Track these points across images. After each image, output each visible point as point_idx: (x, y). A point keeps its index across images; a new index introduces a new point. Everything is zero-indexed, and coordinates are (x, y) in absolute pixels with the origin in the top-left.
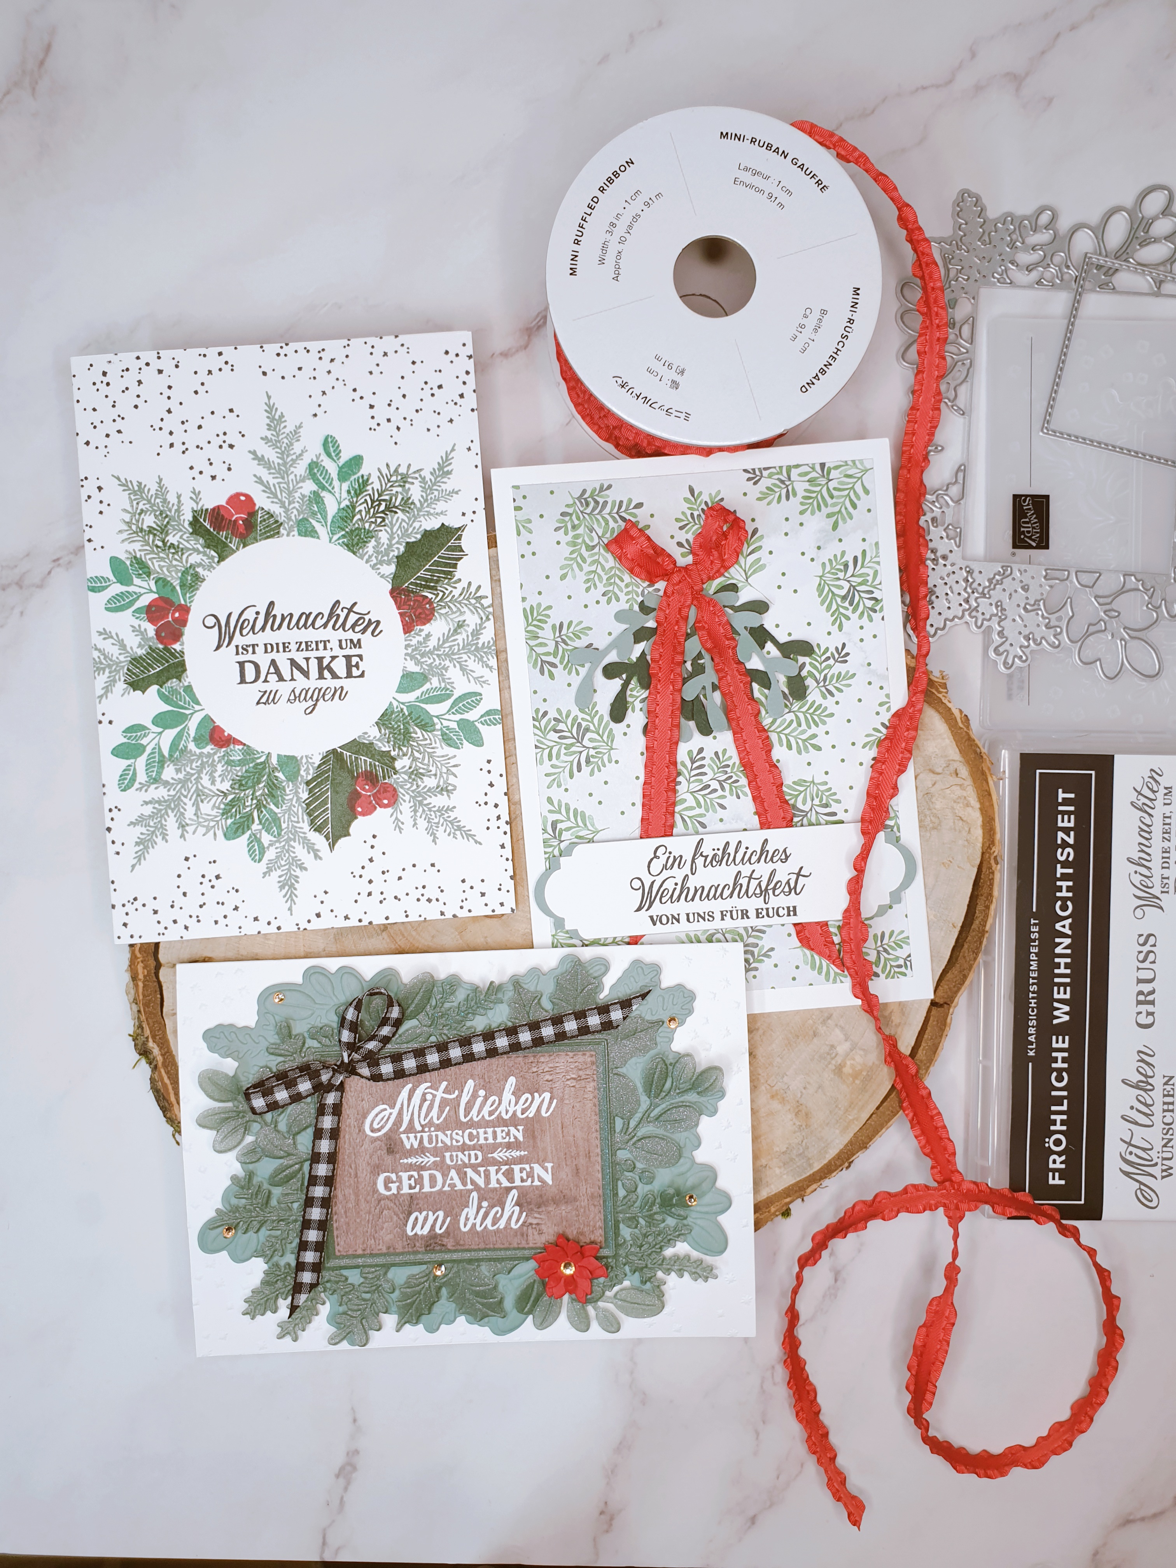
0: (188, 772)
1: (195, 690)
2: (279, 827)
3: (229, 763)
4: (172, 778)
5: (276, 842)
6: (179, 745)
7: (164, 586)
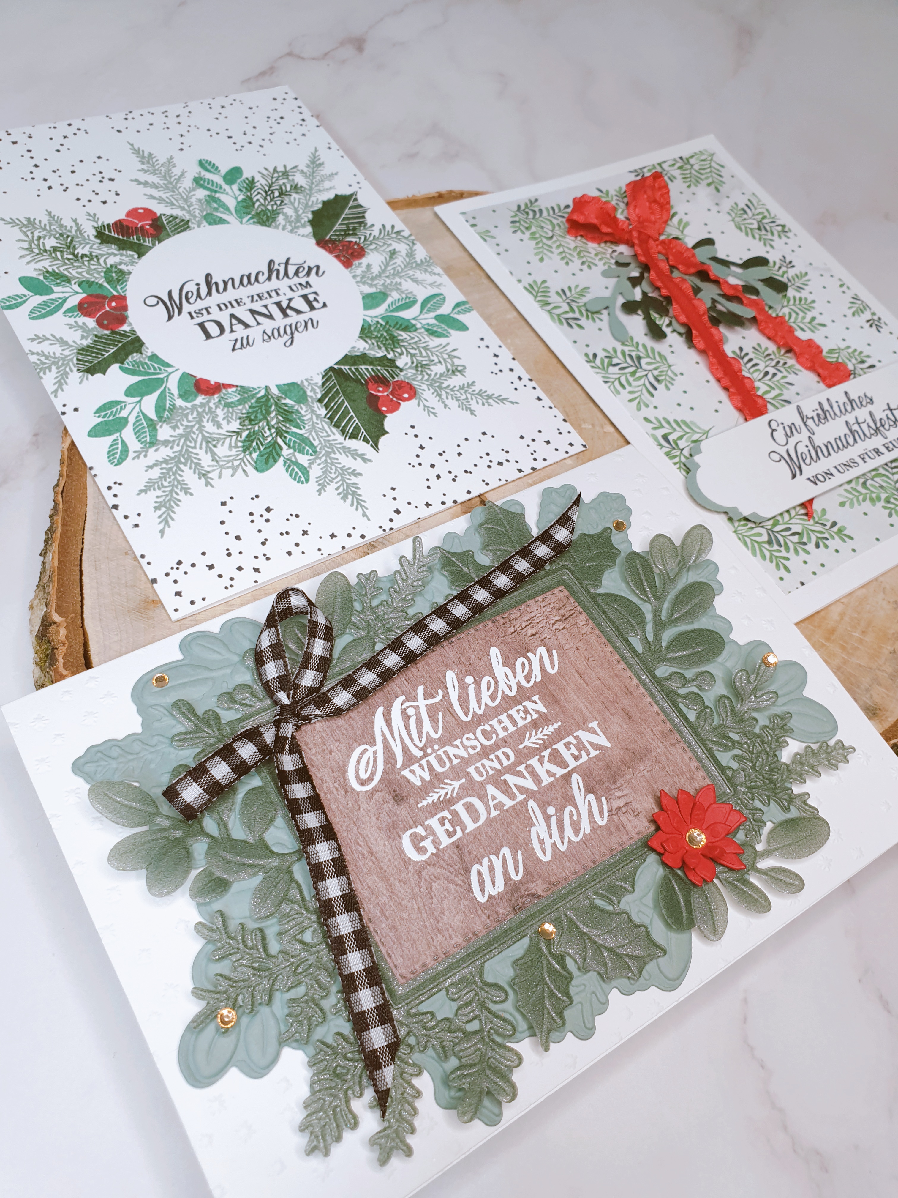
0: (187, 426)
1: (161, 356)
2: (312, 445)
3: (228, 405)
4: (171, 436)
5: (315, 459)
6: (165, 405)
7: (89, 286)
